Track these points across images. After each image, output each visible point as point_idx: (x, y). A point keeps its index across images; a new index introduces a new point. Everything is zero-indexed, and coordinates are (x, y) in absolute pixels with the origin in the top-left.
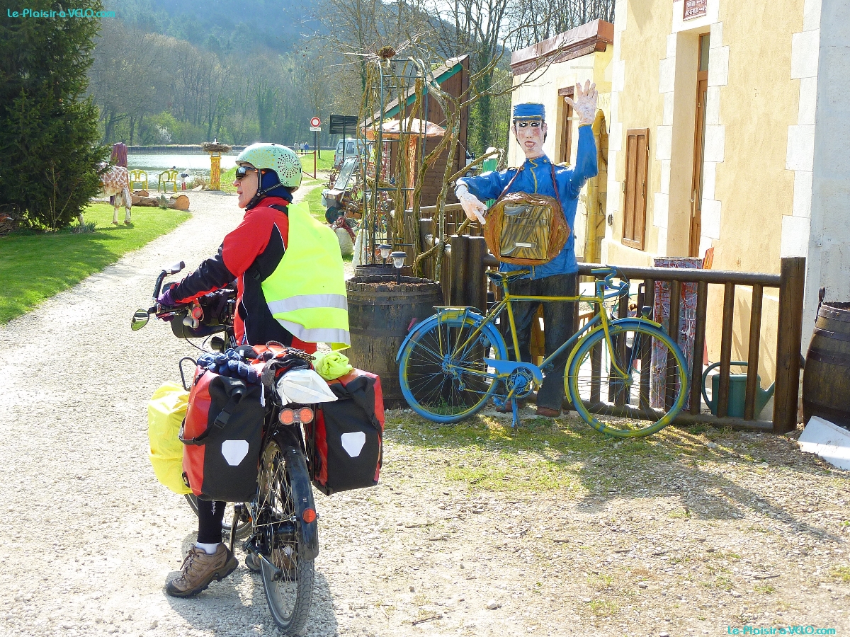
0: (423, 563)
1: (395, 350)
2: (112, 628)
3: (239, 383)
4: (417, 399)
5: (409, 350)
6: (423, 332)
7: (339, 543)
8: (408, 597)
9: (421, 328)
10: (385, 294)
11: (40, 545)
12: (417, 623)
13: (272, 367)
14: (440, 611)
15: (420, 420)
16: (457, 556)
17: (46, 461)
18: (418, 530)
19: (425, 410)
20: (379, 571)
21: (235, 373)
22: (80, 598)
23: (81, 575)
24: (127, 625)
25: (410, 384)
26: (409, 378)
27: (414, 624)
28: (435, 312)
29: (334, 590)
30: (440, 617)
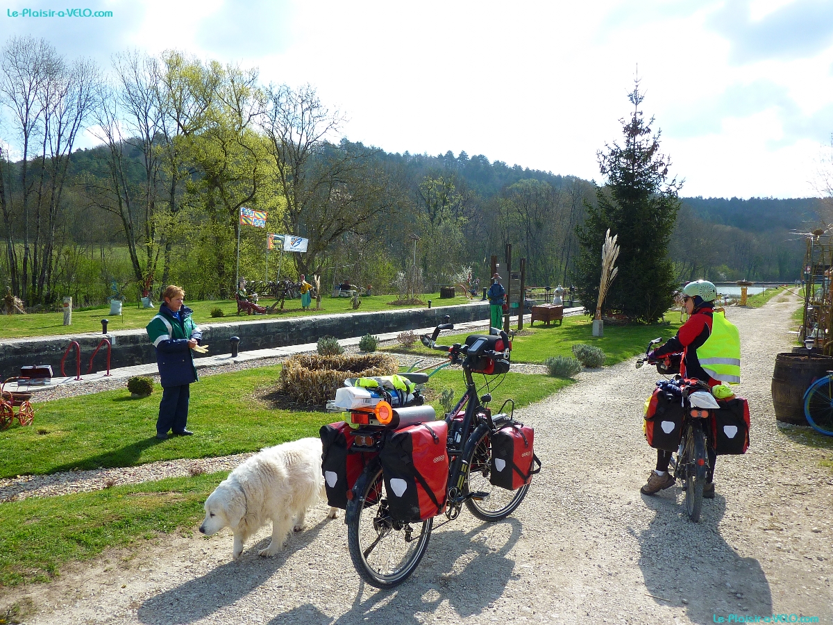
0: (784, 504)
1: (803, 394)
2: (610, 500)
3: (671, 395)
4: (815, 421)
5: (811, 394)
6: (820, 385)
7: (740, 485)
8: (768, 517)
9: (819, 382)
10: (798, 363)
11: (592, 462)
12: (767, 530)
13: (687, 389)
14: (782, 527)
15: (815, 433)
16: (807, 503)
17: (607, 428)
18: (789, 487)
19: (819, 428)
20: (756, 502)
21: (670, 390)
22: (601, 486)
23: (605, 477)
24: (617, 501)
25: (811, 413)
26: (810, 409)
27: (765, 530)
28: (828, 374)
29: (727, 506)
30: (782, 530)
